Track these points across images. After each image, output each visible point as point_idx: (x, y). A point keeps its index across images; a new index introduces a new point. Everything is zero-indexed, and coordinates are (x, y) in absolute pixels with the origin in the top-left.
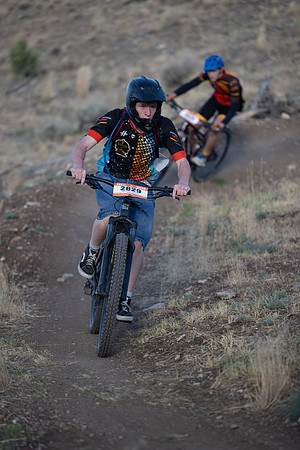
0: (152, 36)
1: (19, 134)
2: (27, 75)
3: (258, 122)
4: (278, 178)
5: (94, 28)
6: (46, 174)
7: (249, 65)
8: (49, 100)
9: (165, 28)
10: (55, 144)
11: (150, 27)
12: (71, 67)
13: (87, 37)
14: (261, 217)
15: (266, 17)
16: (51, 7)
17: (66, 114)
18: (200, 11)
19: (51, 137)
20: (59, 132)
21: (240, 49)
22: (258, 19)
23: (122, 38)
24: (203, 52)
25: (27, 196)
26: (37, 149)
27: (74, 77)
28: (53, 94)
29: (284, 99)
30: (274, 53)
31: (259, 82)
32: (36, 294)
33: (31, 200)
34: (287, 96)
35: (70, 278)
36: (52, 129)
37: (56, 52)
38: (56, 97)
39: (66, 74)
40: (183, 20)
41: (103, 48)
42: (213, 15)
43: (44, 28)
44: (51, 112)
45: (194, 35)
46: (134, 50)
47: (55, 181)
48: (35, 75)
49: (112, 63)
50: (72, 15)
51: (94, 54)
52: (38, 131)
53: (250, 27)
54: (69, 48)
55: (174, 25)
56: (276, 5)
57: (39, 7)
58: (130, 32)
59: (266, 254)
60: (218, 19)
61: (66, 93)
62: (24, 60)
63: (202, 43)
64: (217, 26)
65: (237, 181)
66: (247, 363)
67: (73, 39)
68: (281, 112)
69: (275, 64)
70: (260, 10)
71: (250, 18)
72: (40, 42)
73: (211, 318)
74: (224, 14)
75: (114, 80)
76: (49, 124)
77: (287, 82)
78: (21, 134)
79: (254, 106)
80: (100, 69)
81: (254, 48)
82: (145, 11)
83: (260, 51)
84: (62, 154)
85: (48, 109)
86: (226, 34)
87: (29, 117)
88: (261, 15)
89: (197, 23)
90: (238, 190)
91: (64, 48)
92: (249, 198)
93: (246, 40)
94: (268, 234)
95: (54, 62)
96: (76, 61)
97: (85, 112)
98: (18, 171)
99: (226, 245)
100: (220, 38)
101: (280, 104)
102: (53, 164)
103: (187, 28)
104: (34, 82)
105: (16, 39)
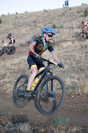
14: (12, 64)
59: (13, 70)
65: (7, 59)
73: (4, 81)
92: (9, 61)
94: (13, 67)
99: (6, 69)
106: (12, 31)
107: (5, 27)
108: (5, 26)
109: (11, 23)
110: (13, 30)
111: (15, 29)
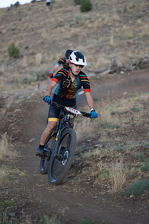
0: (67, 41)
1: (12, 82)
2: (15, 57)
3: (111, 75)
4: (119, 98)
5: (42, 38)
6: (24, 98)
7: (107, 52)
8: (24, 68)
9: (72, 37)
10: (27, 86)
11: (65, 37)
12: (33, 54)
13: (39, 42)
14: (113, 114)
15: (114, 32)
16: (25, 29)
17: (31, 73)
18: (86, 30)
19: (26, 83)
20: (29, 81)
21: (103, 45)
22: (110, 33)
23: (54, 42)
24: (88, 47)
25: (16, 107)
26: (20, 88)
27: (35, 58)
28: (26, 65)
29: (122, 66)
30: (117, 47)
31: (111, 59)
32: (20, 147)
33: (18, 109)
34: (123, 64)
35: (34, 140)
36: (26, 79)
37: (27, 48)
38: (27, 66)
39: (31, 57)
40: (79, 34)
41: (47, 46)
42: (92, 31)
43: (22, 38)
44: (25, 73)
45: (84, 40)
46: (59, 47)
47: (27, 101)
48: (18, 57)
49: (50, 52)
50: (33, 33)
51: (42, 48)
52: (20, 80)
53: (107, 36)
54: (32, 46)
55: (76, 36)
56: (118, 27)
57: (20, 29)
58: (57, 39)
59: (115, 129)
60: (94, 33)
61: (31, 65)
62: (14, 51)
63: (87, 43)
64: (93, 36)
65: (103, 99)
66: (108, 173)
67: (34, 42)
68: (120, 71)
69: (117, 51)
70: (111, 29)
71: (107, 32)
72: (20, 44)
73: (93, 156)
74: (96, 31)
75: (51, 59)
76: (25, 78)
77: (122, 58)
78: (13, 82)
79: (109, 69)
80: (45, 54)
81: (109, 45)
82: (63, 30)
83: (111, 46)
84: (30, 90)
85: (24, 71)
86: (97, 39)
87: (16, 75)
88: (112, 31)
89: (85, 35)
90: (103, 103)
91: (30, 46)
92: (108, 106)
93: (105, 42)
94: (116, 121)
95: (26, 52)
96: (35, 51)
97: (39, 72)
98: (12, 97)
99: (99, 126)
100: (95, 41)
101: (120, 67)
102: (26, 94)
103: (81, 37)
104: (18, 60)
105: (10, 43)
106: (117, 30)
107: (100, 20)
108: (100, 17)
109: (115, 10)
110: (121, 27)
111: (125, 23)
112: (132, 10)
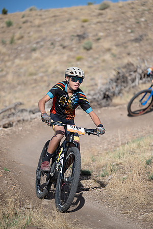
112: (20, 41)
